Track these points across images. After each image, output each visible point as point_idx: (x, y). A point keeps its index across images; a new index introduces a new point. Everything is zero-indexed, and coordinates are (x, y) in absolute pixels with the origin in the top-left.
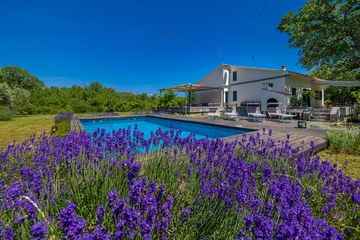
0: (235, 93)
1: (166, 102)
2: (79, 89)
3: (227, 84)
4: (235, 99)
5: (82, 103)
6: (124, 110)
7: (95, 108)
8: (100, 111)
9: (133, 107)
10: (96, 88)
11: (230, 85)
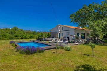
0: (62, 34)
1: (40, 37)
2: (9, 30)
3: (60, 31)
4: (62, 36)
5: (11, 36)
6: (27, 38)
7: (16, 38)
8: (18, 39)
9: (30, 37)
10: (16, 29)
11: (61, 31)
